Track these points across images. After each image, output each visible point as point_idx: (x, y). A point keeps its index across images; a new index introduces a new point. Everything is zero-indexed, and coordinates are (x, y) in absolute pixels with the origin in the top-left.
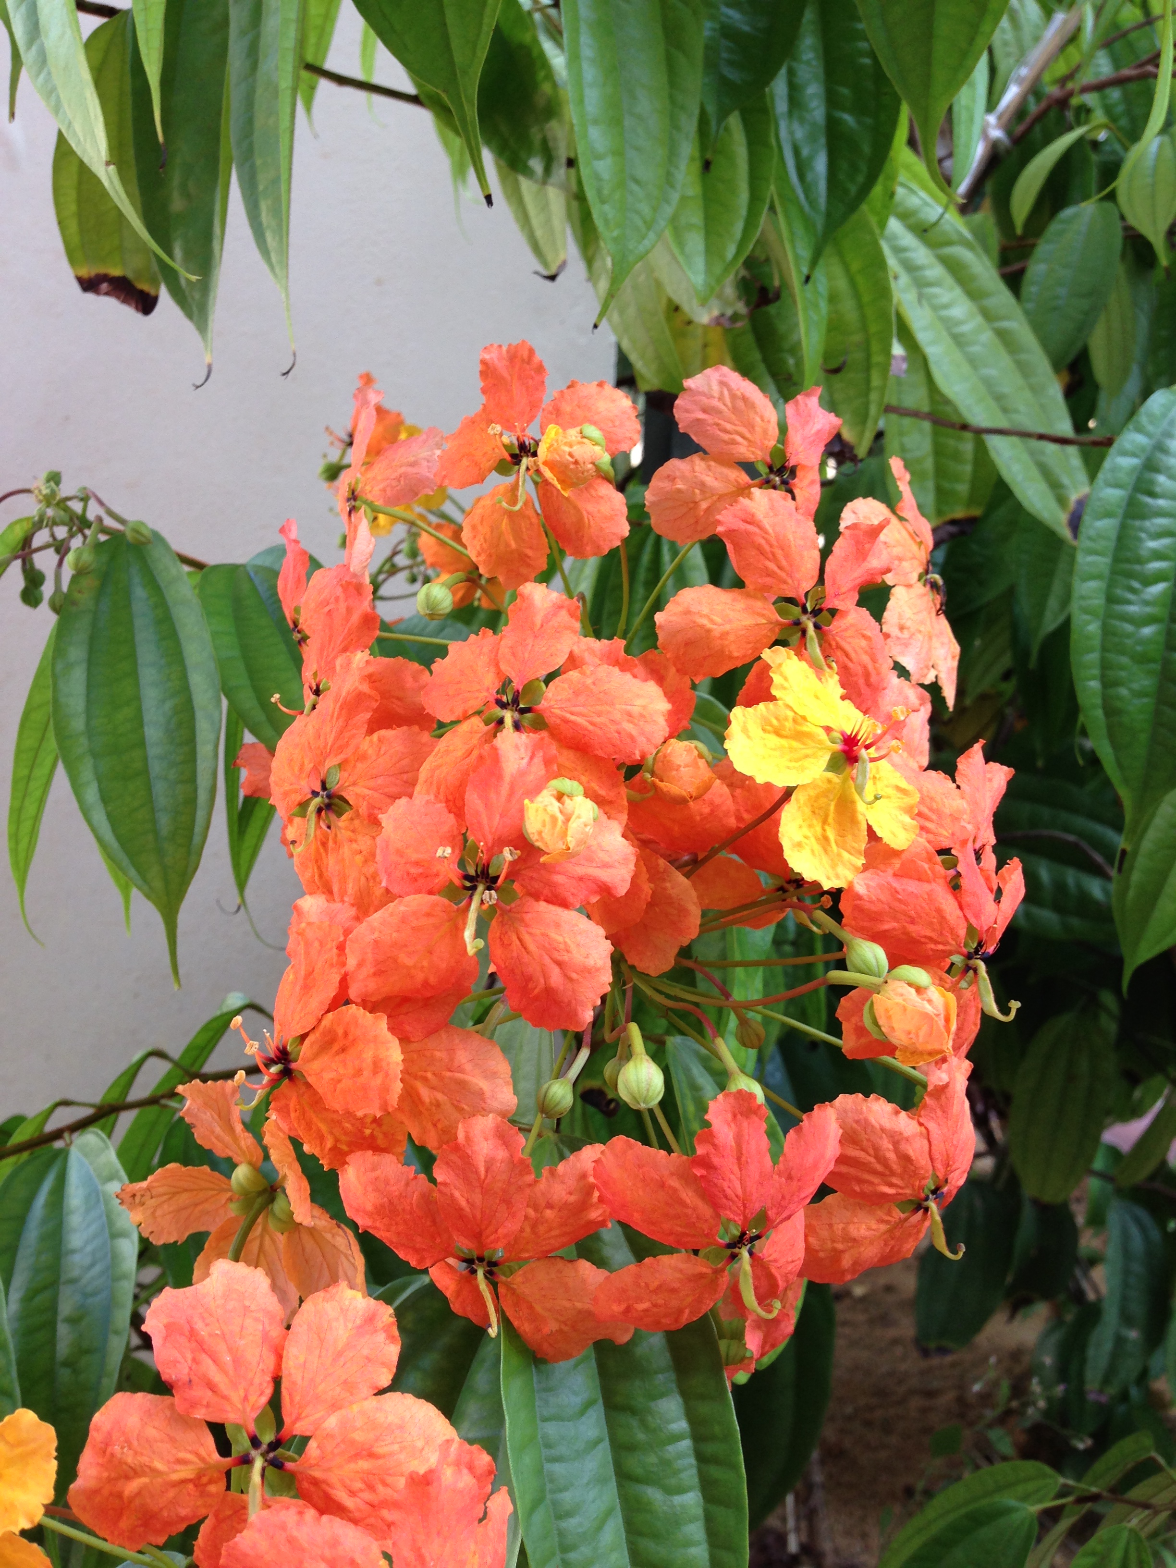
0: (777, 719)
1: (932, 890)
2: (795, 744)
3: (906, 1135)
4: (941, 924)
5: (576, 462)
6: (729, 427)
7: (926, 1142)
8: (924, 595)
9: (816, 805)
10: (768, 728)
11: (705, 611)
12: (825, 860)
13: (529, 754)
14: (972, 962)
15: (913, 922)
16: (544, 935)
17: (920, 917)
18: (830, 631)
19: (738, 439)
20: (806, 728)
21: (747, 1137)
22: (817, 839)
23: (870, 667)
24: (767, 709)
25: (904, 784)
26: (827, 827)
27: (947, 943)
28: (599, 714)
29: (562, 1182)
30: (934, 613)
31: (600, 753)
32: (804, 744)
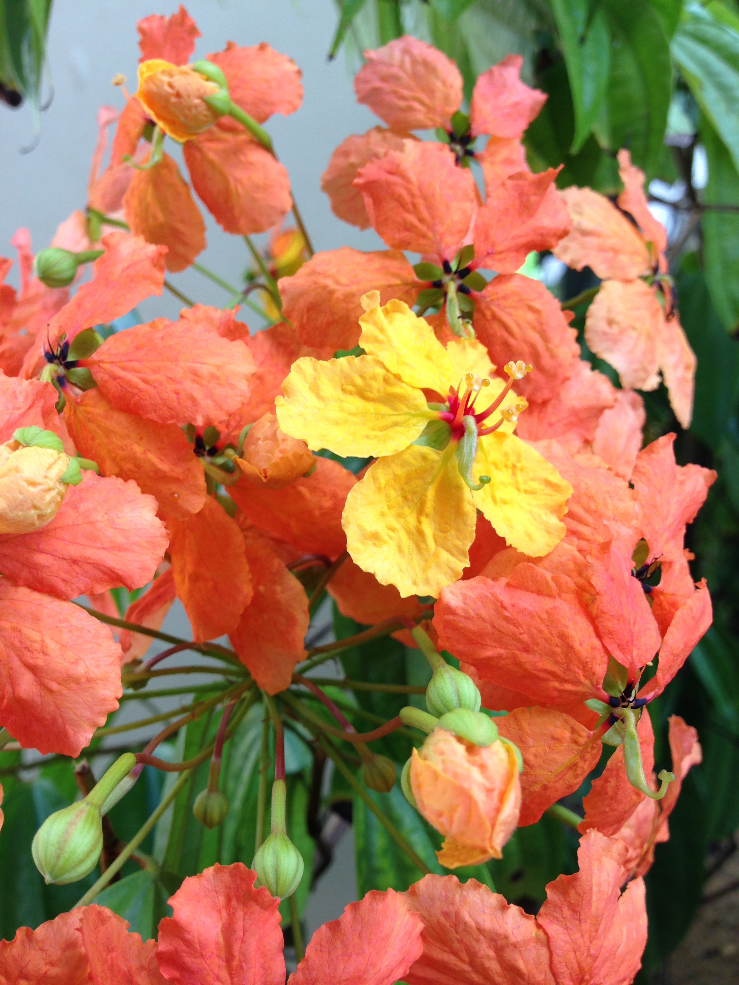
0: (362, 377)
1: (555, 608)
2: (383, 409)
3: (513, 939)
4: (567, 655)
5: (178, 95)
6: (406, 93)
7: (544, 951)
8: (645, 294)
9: (407, 488)
10: (350, 388)
11: (333, 270)
12: (417, 560)
13: (29, 402)
14: (618, 711)
15: (526, 649)
16: (15, 629)
17: (538, 644)
18: (484, 297)
19: (416, 105)
20: (397, 390)
21: (240, 933)
22: (408, 532)
23: (540, 345)
24: (350, 364)
25: (556, 478)
26: (423, 519)
27: (576, 682)
28: (155, 371)
29: (41, 949)
30: (661, 317)
31: (153, 416)
32: (395, 409)
